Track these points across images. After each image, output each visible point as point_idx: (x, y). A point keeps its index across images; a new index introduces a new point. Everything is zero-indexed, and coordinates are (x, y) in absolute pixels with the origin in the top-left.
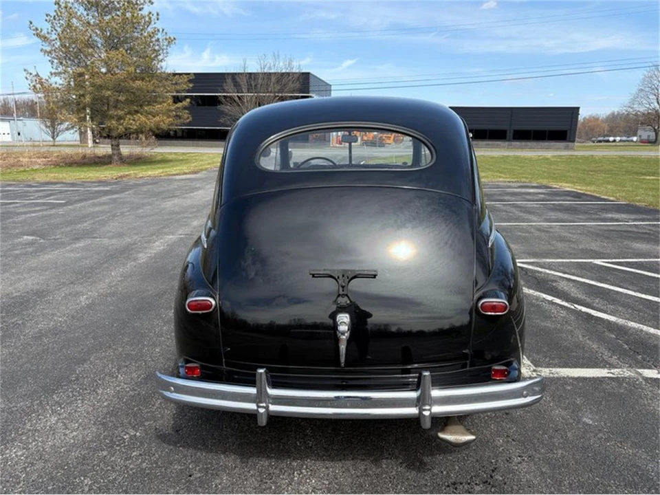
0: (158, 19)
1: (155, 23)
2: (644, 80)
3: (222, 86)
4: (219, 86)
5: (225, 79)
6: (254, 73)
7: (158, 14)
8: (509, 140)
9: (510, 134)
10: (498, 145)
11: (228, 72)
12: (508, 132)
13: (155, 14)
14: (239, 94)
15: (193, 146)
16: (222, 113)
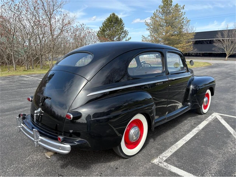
0: (185, 14)
1: (183, 16)
3: (216, 36)
4: (215, 36)
5: (218, 33)
6: (231, 30)
7: (185, 13)
11: (219, 30)
13: (184, 13)
14: (223, 39)
15: (201, 59)
16: (215, 46)
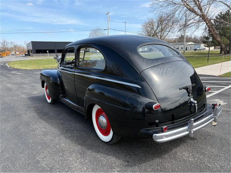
2: (90, 34)
8: (56, 53)
9: (56, 51)
10: (52, 55)
12: (55, 50)
